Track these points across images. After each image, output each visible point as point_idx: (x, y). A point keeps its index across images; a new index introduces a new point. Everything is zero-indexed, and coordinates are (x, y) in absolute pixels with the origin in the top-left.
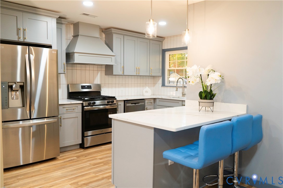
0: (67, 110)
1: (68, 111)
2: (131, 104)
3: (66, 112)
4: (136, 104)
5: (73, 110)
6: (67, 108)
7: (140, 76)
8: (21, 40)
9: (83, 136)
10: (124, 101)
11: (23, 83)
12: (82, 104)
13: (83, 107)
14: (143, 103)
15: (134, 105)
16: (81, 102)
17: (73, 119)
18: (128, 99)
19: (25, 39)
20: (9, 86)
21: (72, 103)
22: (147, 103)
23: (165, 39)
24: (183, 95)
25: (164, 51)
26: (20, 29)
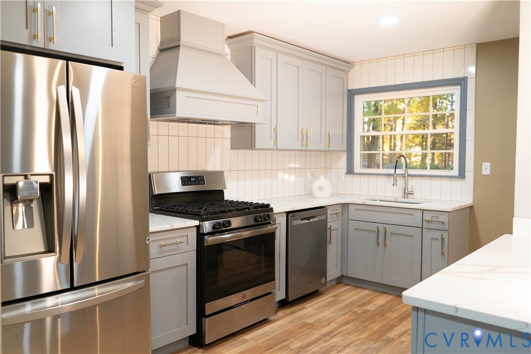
0: (161, 246)
1: (164, 248)
2: (302, 219)
3: (159, 253)
4: (311, 220)
5: (176, 246)
6: (162, 243)
7: (310, 151)
8: (39, 43)
9: (201, 315)
10: (288, 213)
11: (51, 175)
12: (198, 227)
13: (200, 236)
14: (323, 217)
15: (306, 221)
16: (197, 223)
17: (175, 270)
18: (296, 209)
19: (51, 40)
20: (4, 186)
21: (174, 227)
22: (331, 214)
23: (355, 66)
24: (408, 194)
25: (352, 94)
26: (35, 10)
